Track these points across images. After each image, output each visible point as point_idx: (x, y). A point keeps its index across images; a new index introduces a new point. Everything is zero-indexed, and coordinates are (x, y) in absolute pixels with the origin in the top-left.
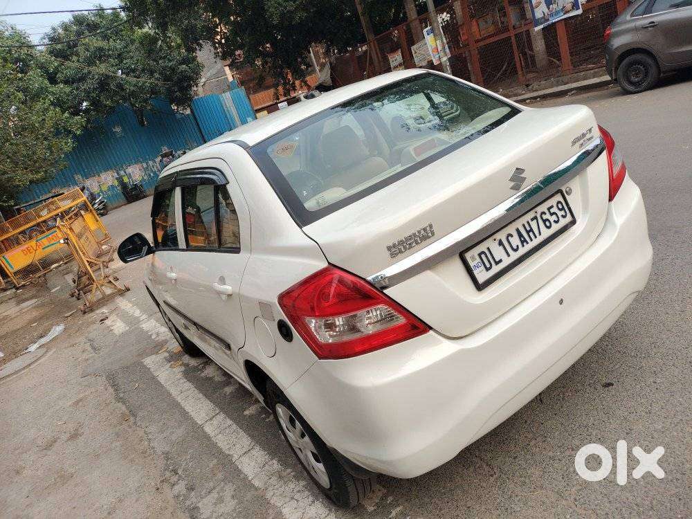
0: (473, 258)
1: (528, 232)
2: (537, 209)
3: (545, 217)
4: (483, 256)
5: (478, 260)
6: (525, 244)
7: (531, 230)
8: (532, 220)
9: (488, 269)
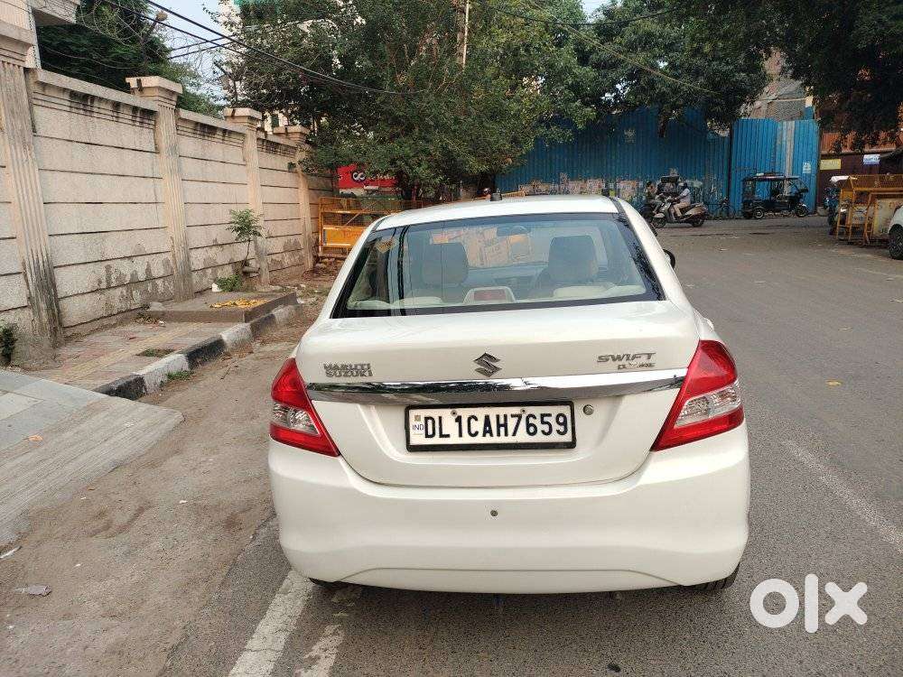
0: (417, 418)
1: (499, 426)
2: (526, 408)
3: (531, 420)
4: (430, 422)
5: (423, 422)
6: (488, 435)
7: (505, 425)
8: (513, 416)
9: (427, 436)
